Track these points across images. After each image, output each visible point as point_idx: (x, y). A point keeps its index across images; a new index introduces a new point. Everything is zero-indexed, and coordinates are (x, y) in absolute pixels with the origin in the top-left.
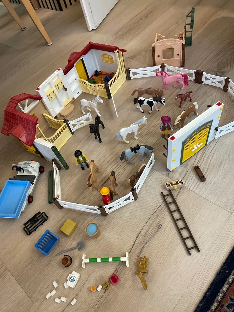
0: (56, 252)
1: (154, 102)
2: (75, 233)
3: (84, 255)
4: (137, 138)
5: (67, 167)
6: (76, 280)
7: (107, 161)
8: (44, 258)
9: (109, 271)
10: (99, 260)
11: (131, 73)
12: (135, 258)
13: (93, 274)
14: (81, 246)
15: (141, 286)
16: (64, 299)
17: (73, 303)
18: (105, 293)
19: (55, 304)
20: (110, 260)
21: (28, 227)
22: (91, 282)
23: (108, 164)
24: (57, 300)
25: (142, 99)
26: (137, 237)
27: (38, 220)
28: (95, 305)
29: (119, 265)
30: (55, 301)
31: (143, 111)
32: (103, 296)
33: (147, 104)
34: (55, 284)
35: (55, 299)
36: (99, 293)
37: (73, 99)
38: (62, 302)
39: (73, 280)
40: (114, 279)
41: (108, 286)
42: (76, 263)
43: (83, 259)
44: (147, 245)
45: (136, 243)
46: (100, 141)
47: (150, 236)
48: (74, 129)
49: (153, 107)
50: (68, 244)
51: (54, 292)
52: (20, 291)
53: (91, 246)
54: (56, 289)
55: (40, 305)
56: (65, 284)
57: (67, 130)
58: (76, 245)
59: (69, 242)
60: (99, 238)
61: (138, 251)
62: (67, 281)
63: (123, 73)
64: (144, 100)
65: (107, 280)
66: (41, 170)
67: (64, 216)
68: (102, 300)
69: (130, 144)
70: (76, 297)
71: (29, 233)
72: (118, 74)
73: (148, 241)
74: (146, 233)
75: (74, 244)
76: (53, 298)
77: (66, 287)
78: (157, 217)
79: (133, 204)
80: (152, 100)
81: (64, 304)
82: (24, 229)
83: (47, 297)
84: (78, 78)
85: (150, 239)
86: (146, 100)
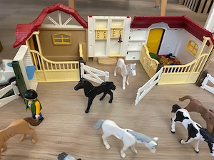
1: (198, 135)
4: (124, 155)
7: (58, 139)
11: (206, 80)
23: (53, 144)
25: (186, 113)
31: (173, 130)
33: (186, 127)
37: (124, 58)
46: (87, 111)
48: (84, 76)
49: (191, 139)
57: (78, 70)
63: (197, 72)
64: (187, 118)
69: (107, 152)
72: (188, 67)
80: (198, 129)
86: (190, 121)
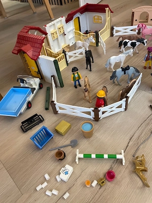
0: (50, 148)
1: (137, 43)
2: (68, 133)
3: (78, 150)
5: (62, 85)
6: (70, 173)
7: (96, 83)
8: (38, 153)
9: (104, 168)
10: (93, 156)
12: (130, 158)
13: (86, 170)
14: (74, 144)
15: (140, 183)
16: (55, 192)
17: (66, 196)
18: (101, 190)
19: (46, 197)
20: (106, 156)
21: (25, 126)
22: (85, 178)
23: (97, 85)
24: (48, 193)
25: (127, 41)
26: (130, 139)
27: (34, 121)
28: (90, 201)
29: (113, 163)
30: (46, 193)
32: (98, 192)
33: (130, 46)
34: (47, 177)
35: (46, 191)
36: (94, 188)
37: (69, 45)
38: (53, 196)
39: (66, 173)
40: (110, 176)
41: (103, 182)
42: (69, 158)
43: (77, 154)
44: (141, 147)
45: (130, 144)
47: (143, 139)
48: (69, 60)
49: (135, 47)
50: (61, 142)
51: (45, 184)
52: (9, 182)
53: (84, 144)
54: (48, 182)
55: (30, 196)
56: (57, 177)
57: (64, 60)
58: (69, 143)
59: (63, 140)
60: (92, 139)
61: (133, 151)
62: (60, 174)
63: (109, 30)
65: (102, 176)
66: (41, 86)
67: (58, 120)
68: (97, 196)
70: (69, 190)
71: (25, 130)
73: (142, 143)
74: (139, 137)
75: (68, 142)
76: (43, 191)
77: (59, 180)
78: (148, 124)
79: (123, 114)
80: (135, 41)
81: (55, 197)
82: (21, 127)
83: (38, 189)
84: (74, 30)
85: (144, 141)
